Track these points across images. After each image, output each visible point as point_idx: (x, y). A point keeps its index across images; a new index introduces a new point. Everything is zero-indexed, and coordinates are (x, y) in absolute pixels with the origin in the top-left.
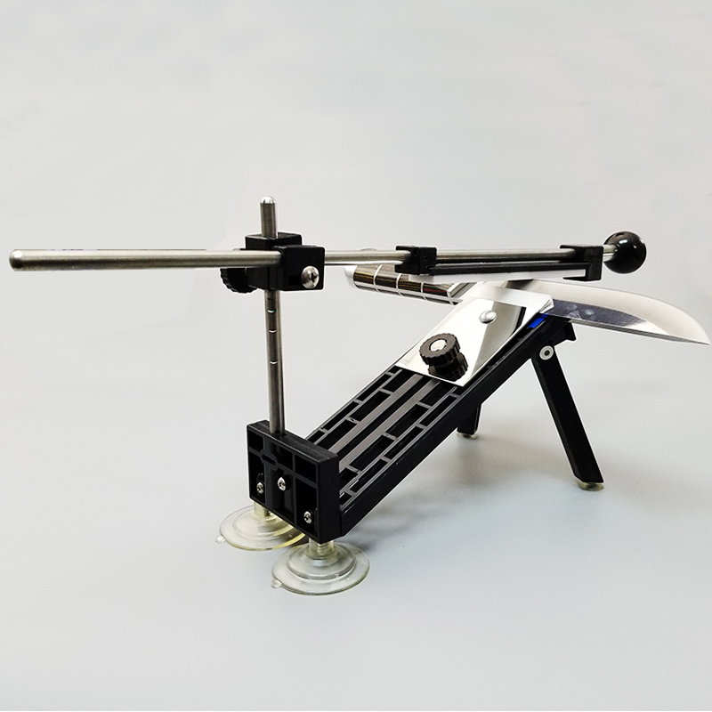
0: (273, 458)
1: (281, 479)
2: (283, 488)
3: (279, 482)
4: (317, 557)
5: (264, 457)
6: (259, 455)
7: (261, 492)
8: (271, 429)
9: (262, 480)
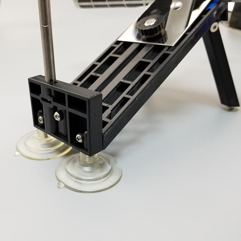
0: (50, 99)
1: (56, 113)
2: (58, 119)
3: (55, 115)
4: (86, 165)
5: (43, 99)
6: (39, 97)
7: (42, 122)
8: (47, 80)
9: (42, 114)
